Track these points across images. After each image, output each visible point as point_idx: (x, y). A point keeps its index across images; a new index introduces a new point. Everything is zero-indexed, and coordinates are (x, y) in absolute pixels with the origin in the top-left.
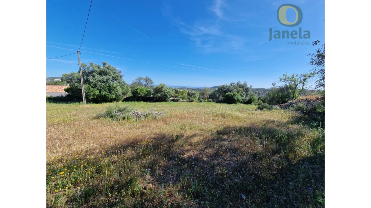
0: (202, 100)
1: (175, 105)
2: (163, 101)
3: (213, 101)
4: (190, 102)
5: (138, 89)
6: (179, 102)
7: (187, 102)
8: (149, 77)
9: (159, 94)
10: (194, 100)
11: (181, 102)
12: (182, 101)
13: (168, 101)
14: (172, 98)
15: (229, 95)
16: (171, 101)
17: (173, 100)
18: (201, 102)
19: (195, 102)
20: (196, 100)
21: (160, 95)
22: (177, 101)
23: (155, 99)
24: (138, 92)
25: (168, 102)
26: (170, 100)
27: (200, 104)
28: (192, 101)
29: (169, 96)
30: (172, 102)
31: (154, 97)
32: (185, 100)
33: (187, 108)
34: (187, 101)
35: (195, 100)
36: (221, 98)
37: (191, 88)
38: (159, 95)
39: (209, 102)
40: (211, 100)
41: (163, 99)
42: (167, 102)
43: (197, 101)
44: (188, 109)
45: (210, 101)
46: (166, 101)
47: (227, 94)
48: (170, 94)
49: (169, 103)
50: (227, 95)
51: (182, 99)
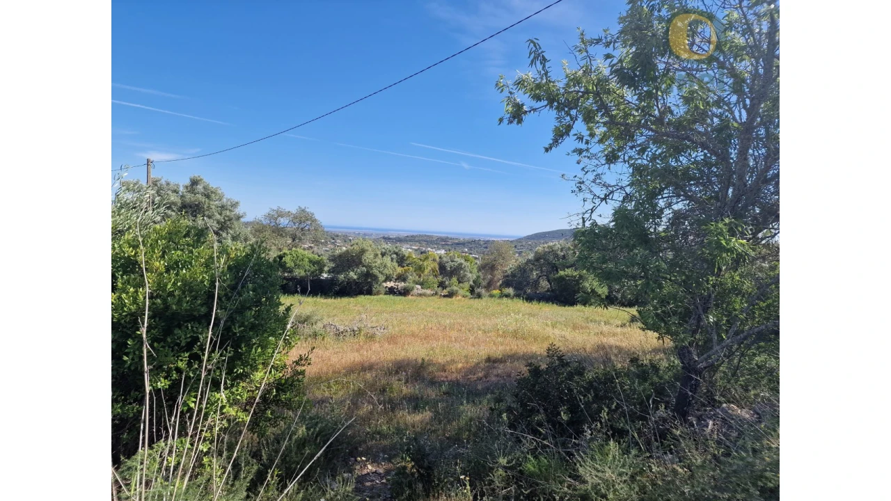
0: (483, 291)
1: (399, 307)
2: (361, 293)
3: (518, 296)
4: (445, 296)
5: (285, 254)
6: (410, 297)
7: (435, 298)
8: (307, 210)
9: (353, 271)
10: (457, 291)
11: (419, 298)
12: (421, 295)
13: (378, 293)
14: (390, 284)
15: (567, 276)
16: (386, 294)
17: (391, 291)
18: (479, 296)
19: (460, 297)
20: (463, 290)
21: (355, 277)
22: (405, 292)
23: (337, 288)
24: (288, 265)
25: (375, 297)
26: (383, 291)
27: (476, 303)
28: (451, 295)
29: (381, 278)
30: (391, 297)
31: (332, 279)
32: (428, 292)
33: (437, 316)
34: (436, 294)
35: (461, 292)
36: (544, 284)
37: (450, 236)
38: (353, 275)
39: (505, 299)
40: (510, 291)
41: (363, 287)
42: (372, 297)
43: (468, 294)
44: (440, 319)
45: (507, 296)
46: (370, 292)
47: (562, 273)
48: (386, 271)
49: (381, 299)
50: (562, 278)
51: (419, 287)
